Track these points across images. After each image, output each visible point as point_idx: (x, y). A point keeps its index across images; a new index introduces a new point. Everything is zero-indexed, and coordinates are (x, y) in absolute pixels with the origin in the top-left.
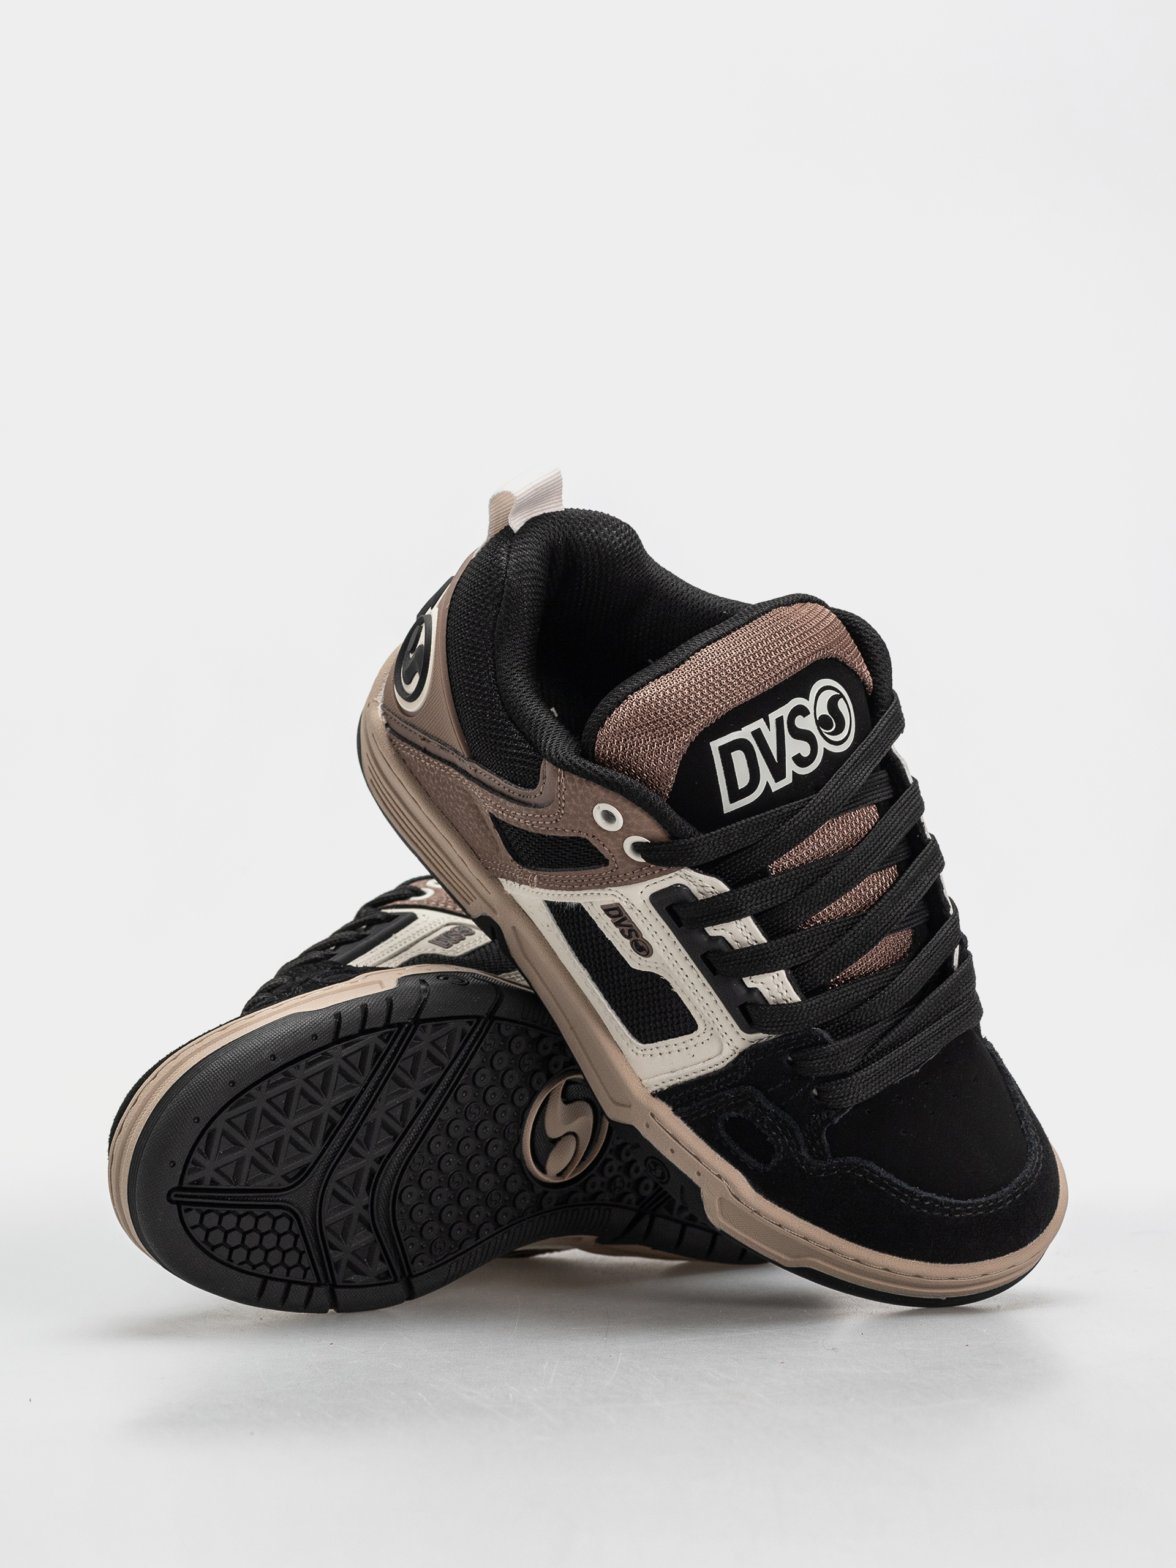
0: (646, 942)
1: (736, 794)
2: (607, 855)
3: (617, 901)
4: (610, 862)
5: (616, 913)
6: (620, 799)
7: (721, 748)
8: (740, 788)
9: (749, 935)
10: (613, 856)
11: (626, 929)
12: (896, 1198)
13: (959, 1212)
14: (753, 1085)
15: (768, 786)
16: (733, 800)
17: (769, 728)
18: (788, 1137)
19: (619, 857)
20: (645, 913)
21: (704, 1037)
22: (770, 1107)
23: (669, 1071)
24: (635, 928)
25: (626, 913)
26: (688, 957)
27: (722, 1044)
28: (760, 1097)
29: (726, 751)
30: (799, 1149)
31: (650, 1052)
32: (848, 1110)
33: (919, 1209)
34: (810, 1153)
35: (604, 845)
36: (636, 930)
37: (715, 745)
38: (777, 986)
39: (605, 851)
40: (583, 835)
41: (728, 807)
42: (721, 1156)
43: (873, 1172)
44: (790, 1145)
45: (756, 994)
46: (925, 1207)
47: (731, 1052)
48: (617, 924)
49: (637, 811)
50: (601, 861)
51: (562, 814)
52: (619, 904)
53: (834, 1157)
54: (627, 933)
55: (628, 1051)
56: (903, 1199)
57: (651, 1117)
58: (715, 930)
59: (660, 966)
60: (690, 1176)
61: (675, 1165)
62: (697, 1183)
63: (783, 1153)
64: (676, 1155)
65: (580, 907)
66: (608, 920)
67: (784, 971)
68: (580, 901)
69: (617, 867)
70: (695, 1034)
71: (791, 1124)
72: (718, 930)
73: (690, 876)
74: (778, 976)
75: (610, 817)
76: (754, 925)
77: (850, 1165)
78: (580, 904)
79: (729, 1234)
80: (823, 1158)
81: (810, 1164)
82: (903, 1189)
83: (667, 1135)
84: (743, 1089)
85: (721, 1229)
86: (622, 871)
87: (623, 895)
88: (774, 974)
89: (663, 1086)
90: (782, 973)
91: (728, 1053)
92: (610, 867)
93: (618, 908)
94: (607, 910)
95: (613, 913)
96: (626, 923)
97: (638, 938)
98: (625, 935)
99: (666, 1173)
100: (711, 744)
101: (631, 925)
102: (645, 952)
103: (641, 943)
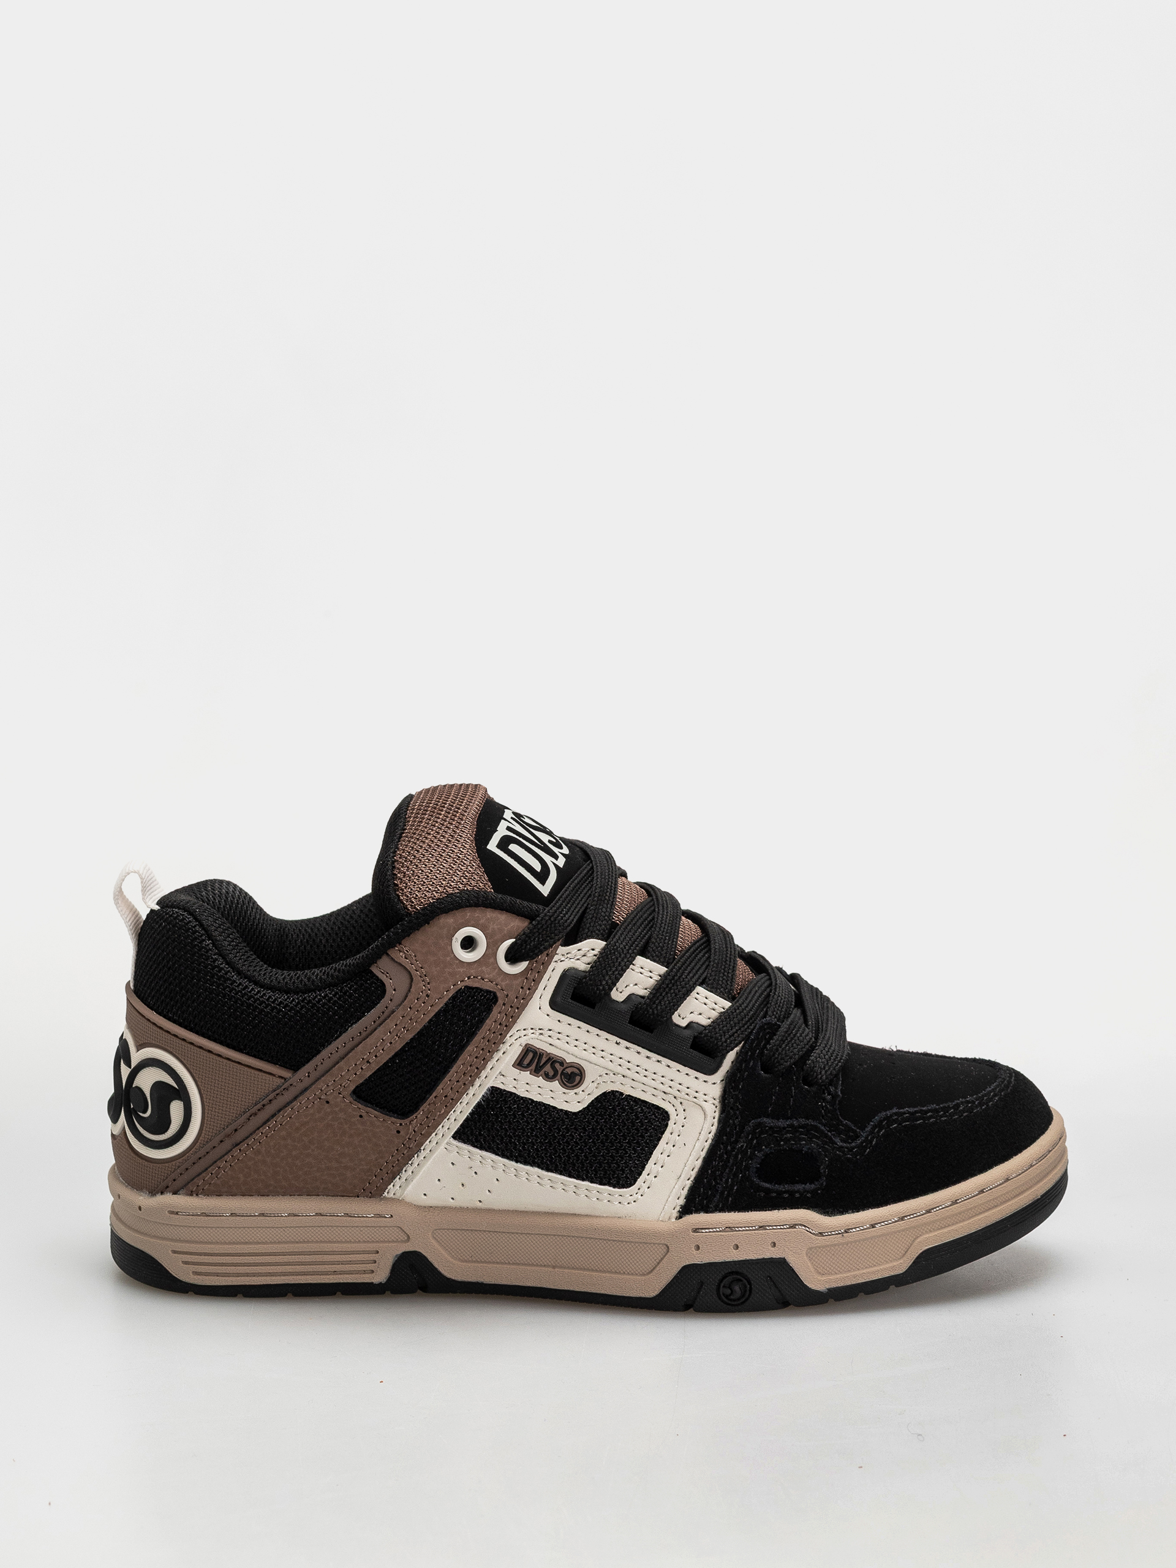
0: (572, 1065)
1: (539, 877)
2: (490, 987)
3: (524, 1041)
4: (498, 994)
5: (531, 1055)
6: (468, 913)
7: (498, 846)
8: (538, 872)
9: (651, 975)
10: (496, 985)
11: (547, 1068)
12: (937, 1122)
14: (754, 1119)
15: (555, 865)
17: (512, 824)
18: (817, 1138)
19: (502, 981)
21: (680, 1119)
22: (781, 1123)
23: (675, 1181)
24: (555, 1058)
25: (538, 1049)
26: (619, 1040)
27: (700, 1107)
28: (766, 1121)
29: (503, 847)
30: (833, 1143)
31: (645, 1186)
33: (960, 1116)
34: (844, 1141)
35: (483, 980)
36: (557, 1059)
37: (492, 846)
38: (705, 1005)
39: (487, 986)
40: (460, 986)
42: (779, 1210)
43: (901, 1114)
44: (823, 1144)
45: (694, 1027)
46: (963, 1112)
47: (714, 1107)
48: (537, 1072)
49: (490, 914)
50: (490, 998)
51: (429, 983)
52: (527, 1044)
53: (863, 1128)
54: (551, 1073)
55: (627, 1208)
56: (942, 1118)
57: (696, 1234)
58: (621, 992)
59: (600, 1080)
60: (767, 1255)
61: (748, 1258)
62: (778, 1256)
63: (826, 1156)
64: (742, 1247)
65: (494, 1091)
66: (526, 1075)
67: (699, 985)
68: (491, 1083)
69: (507, 996)
70: (671, 1123)
71: (811, 1124)
72: (623, 990)
73: (567, 954)
74: (698, 994)
75: (469, 943)
76: (646, 962)
77: (879, 1125)
78: (492, 1087)
79: (837, 1285)
80: (857, 1137)
81: (851, 1150)
82: (936, 1111)
83: (721, 1235)
84: (748, 1128)
85: (827, 1287)
86: (512, 995)
87: (524, 1030)
88: (694, 994)
89: (682, 1201)
90: (699, 989)
91: (712, 1111)
92: (500, 1002)
93: (528, 1050)
94: (520, 1064)
95: (526, 1062)
96: (544, 1059)
97: (564, 1067)
98: (548, 1077)
99: (745, 1281)
100: (489, 847)
101: (549, 1059)
102: (578, 1078)
103: (569, 1071)
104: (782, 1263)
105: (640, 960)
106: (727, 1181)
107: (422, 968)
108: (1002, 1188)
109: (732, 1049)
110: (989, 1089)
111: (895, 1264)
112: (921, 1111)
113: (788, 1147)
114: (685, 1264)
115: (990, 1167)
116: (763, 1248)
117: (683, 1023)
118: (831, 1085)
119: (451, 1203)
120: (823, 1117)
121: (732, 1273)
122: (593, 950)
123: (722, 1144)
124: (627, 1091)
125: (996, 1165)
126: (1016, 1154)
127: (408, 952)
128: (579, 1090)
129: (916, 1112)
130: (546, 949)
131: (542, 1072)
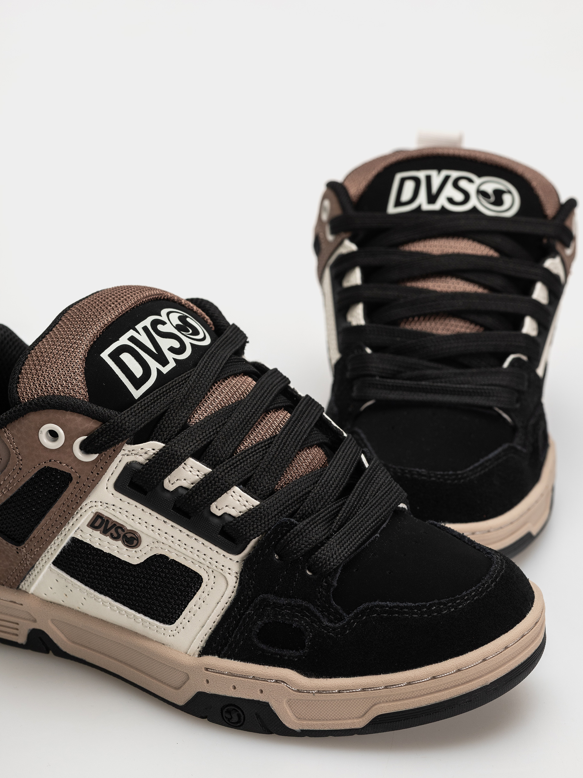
0: (132, 532)
1: (138, 384)
2: (67, 469)
3: (94, 510)
4: (72, 475)
5: (99, 521)
6: (52, 413)
7: (110, 355)
8: (138, 377)
9: (198, 473)
10: (72, 468)
11: (113, 531)
12: (409, 617)
13: (459, 604)
14: (262, 593)
15: (159, 371)
16: (137, 387)
17: (139, 334)
18: (307, 616)
19: (76, 466)
20: (119, 504)
21: (211, 583)
22: (283, 601)
23: (200, 628)
24: (118, 525)
25: (106, 516)
26: (166, 520)
27: (225, 577)
28: (271, 597)
29: (115, 356)
30: (320, 622)
31: (181, 626)
32: (339, 571)
33: (431, 615)
34: (331, 621)
35: (61, 463)
36: (120, 526)
37: (105, 355)
38: (238, 502)
39: (63, 468)
40: (43, 465)
41: (137, 394)
42: (269, 666)
43: (382, 607)
44: (311, 622)
45: (226, 517)
46: (434, 611)
47: (235, 579)
48: (105, 532)
49: (69, 416)
50: (66, 479)
51: (21, 460)
52: (97, 512)
53: (348, 613)
54: (115, 535)
55: (167, 639)
56: (415, 614)
57: (206, 672)
58: (172, 484)
59: (152, 545)
60: (256, 698)
61: (242, 697)
62: (264, 701)
63: (311, 632)
64: (238, 689)
65: (74, 540)
66: (97, 534)
67: (236, 486)
68: (72, 535)
69: (80, 477)
70: (203, 585)
71: (305, 606)
72: (175, 482)
73: (133, 450)
74: (234, 492)
75: (53, 435)
76: (195, 463)
77: (363, 612)
78: (73, 538)
79: (308, 728)
80: (341, 619)
81: (334, 629)
82: (411, 608)
83: (223, 677)
84: (257, 601)
85: (301, 729)
86: (84, 478)
87: (96, 502)
88: (230, 492)
89: (203, 644)
90: (236, 489)
91: (233, 582)
92: (74, 481)
93: (98, 516)
94: (92, 525)
95: (97, 524)
96: (109, 526)
97: (125, 532)
98: (115, 538)
99: (240, 712)
100: (102, 355)
101: (115, 525)
102: (135, 542)
103: (129, 536)
104: (266, 705)
105: (191, 461)
106: (236, 636)
107: (17, 448)
108: (451, 677)
109: (255, 538)
110: (464, 593)
111: (355, 721)
112: (398, 607)
113: (282, 621)
114: (199, 691)
115: (446, 659)
116: (254, 692)
117: (219, 513)
118: (330, 576)
119: (62, 603)
120: (318, 599)
121: (231, 705)
122: (154, 450)
123: (237, 608)
124: (172, 556)
125: (451, 657)
126: (471, 650)
127: (9, 434)
128: (137, 549)
129: (394, 607)
130: (114, 445)
131: (109, 533)
